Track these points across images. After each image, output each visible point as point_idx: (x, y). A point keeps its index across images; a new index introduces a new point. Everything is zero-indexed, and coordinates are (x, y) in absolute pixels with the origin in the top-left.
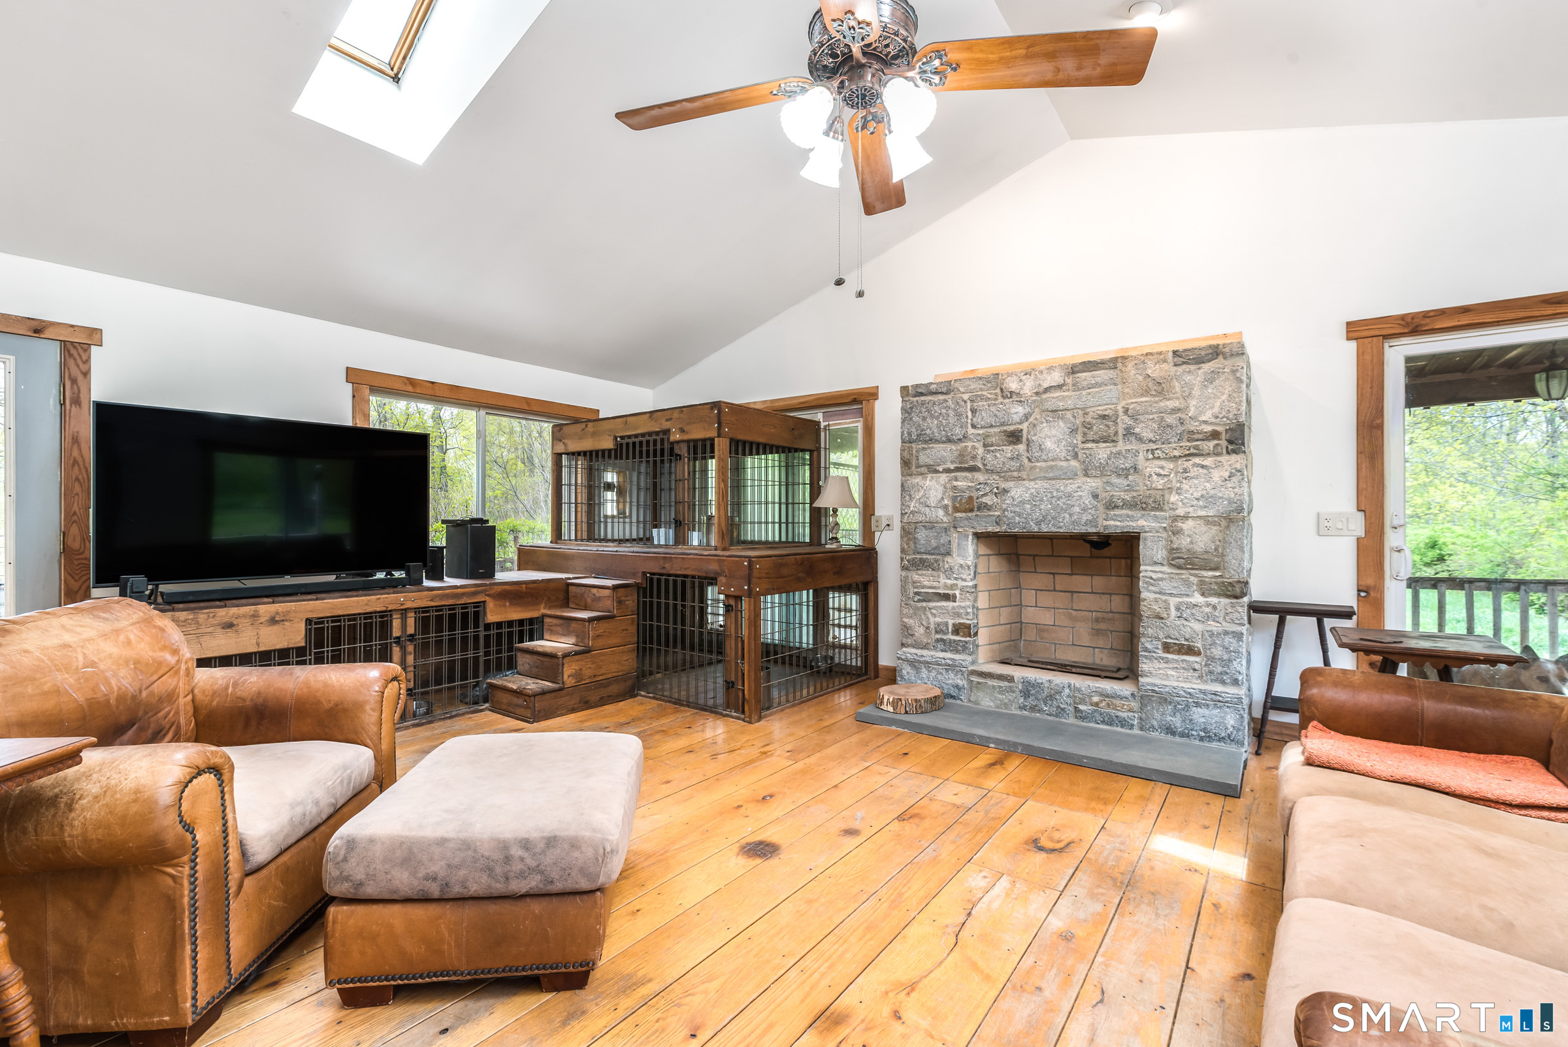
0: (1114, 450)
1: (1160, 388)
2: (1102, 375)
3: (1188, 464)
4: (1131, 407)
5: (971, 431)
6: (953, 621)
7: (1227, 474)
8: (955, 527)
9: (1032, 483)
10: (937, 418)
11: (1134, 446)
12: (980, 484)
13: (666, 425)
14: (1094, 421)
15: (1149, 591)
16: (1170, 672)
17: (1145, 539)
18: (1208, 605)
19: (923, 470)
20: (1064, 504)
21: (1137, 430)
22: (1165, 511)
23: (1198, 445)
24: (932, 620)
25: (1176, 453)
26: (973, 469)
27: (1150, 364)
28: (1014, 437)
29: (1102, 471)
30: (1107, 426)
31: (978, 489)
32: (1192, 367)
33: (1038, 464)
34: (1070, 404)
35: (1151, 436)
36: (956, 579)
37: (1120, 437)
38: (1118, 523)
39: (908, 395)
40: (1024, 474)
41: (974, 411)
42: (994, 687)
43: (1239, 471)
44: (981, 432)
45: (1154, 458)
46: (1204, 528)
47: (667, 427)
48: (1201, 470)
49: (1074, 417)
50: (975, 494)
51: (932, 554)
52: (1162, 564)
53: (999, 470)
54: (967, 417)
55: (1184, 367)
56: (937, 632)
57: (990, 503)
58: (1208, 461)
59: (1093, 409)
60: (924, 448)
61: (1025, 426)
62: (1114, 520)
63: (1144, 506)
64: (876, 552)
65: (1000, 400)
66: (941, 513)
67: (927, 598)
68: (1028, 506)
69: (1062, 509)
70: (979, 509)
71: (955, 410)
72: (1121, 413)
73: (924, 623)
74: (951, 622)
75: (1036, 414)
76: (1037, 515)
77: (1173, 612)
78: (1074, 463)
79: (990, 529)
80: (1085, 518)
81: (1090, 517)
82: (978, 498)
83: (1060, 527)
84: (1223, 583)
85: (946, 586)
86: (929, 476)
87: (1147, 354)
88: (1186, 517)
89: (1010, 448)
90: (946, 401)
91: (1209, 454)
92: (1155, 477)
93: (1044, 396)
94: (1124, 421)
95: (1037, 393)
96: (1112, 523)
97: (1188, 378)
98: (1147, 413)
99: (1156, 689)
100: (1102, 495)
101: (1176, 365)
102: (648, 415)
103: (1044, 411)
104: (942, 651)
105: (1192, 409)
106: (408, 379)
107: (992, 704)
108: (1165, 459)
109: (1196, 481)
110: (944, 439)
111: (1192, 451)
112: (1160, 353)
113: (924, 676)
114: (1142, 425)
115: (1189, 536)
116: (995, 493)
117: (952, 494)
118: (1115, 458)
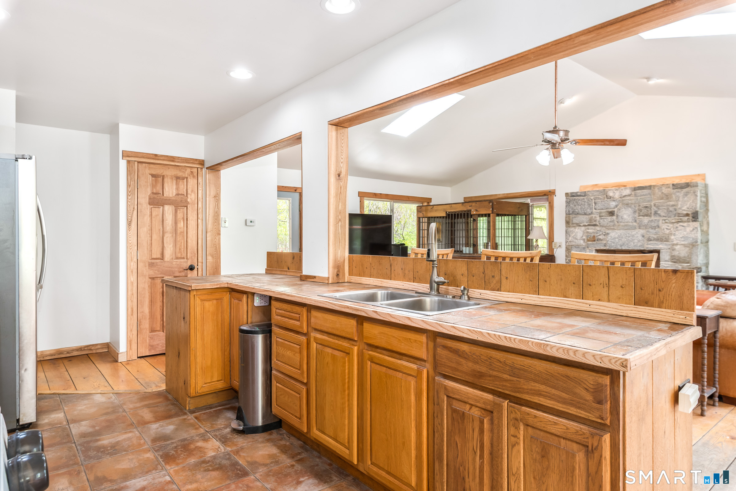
0: (650, 219)
1: (667, 197)
2: (645, 191)
3: (678, 225)
4: (657, 204)
5: (594, 211)
7: (692, 229)
8: (588, 247)
9: (619, 231)
10: (580, 205)
11: (657, 218)
12: (598, 231)
13: (469, 208)
14: (643, 209)
17: (662, 252)
19: (574, 225)
20: (631, 239)
21: (659, 212)
22: (669, 242)
23: (681, 218)
25: (674, 221)
26: (595, 225)
27: (663, 188)
28: (612, 213)
29: (646, 227)
30: (648, 211)
31: (597, 233)
32: (679, 190)
33: (621, 224)
34: (633, 202)
35: (664, 214)
37: (653, 214)
38: (652, 246)
39: (568, 196)
40: (615, 228)
41: (595, 203)
43: (696, 228)
44: (598, 211)
45: (665, 223)
46: (683, 248)
47: (470, 209)
48: (682, 227)
49: (635, 207)
50: (596, 235)
52: (668, 261)
53: (605, 226)
54: (593, 205)
55: (676, 190)
57: (602, 238)
58: (685, 224)
59: (642, 204)
60: (575, 217)
61: (616, 210)
62: (650, 245)
63: (661, 240)
64: (555, 257)
65: (606, 199)
66: (582, 242)
68: (617, 240)
69: (630, 241)
70: (597, 240)
71: (587, 203)
72: (653, 206)
75: (620, 205)
76: (621, 243)
78: (635, 224)
79: (602, 248)
80: (639, 244)
81: (641, 244)
82: (597, 236)
83: (630, 248)
86: (577, 228)
87: (663, 185)
88: (677, 244)
89: (610, 217)
90: (584, 199)
91: (685, 222)
92: (665, 230)
93: (623, 199)
94: (654, 209)
95: (620, 197)
97: (678, 194)
98: (663, 206)
100: (646, 236)
101: (673, 189)
102: (461, 204)
103: (623, 204)
105: (679, 205)
108: (669, 223)
109: (680, 231)
110: (583, 213)
111: (679, 220)
112: (667, 185)
114: (661, 210)
115: (678, 251)
116: (604, 235)
117: (586, 234)
118: (651, 222)
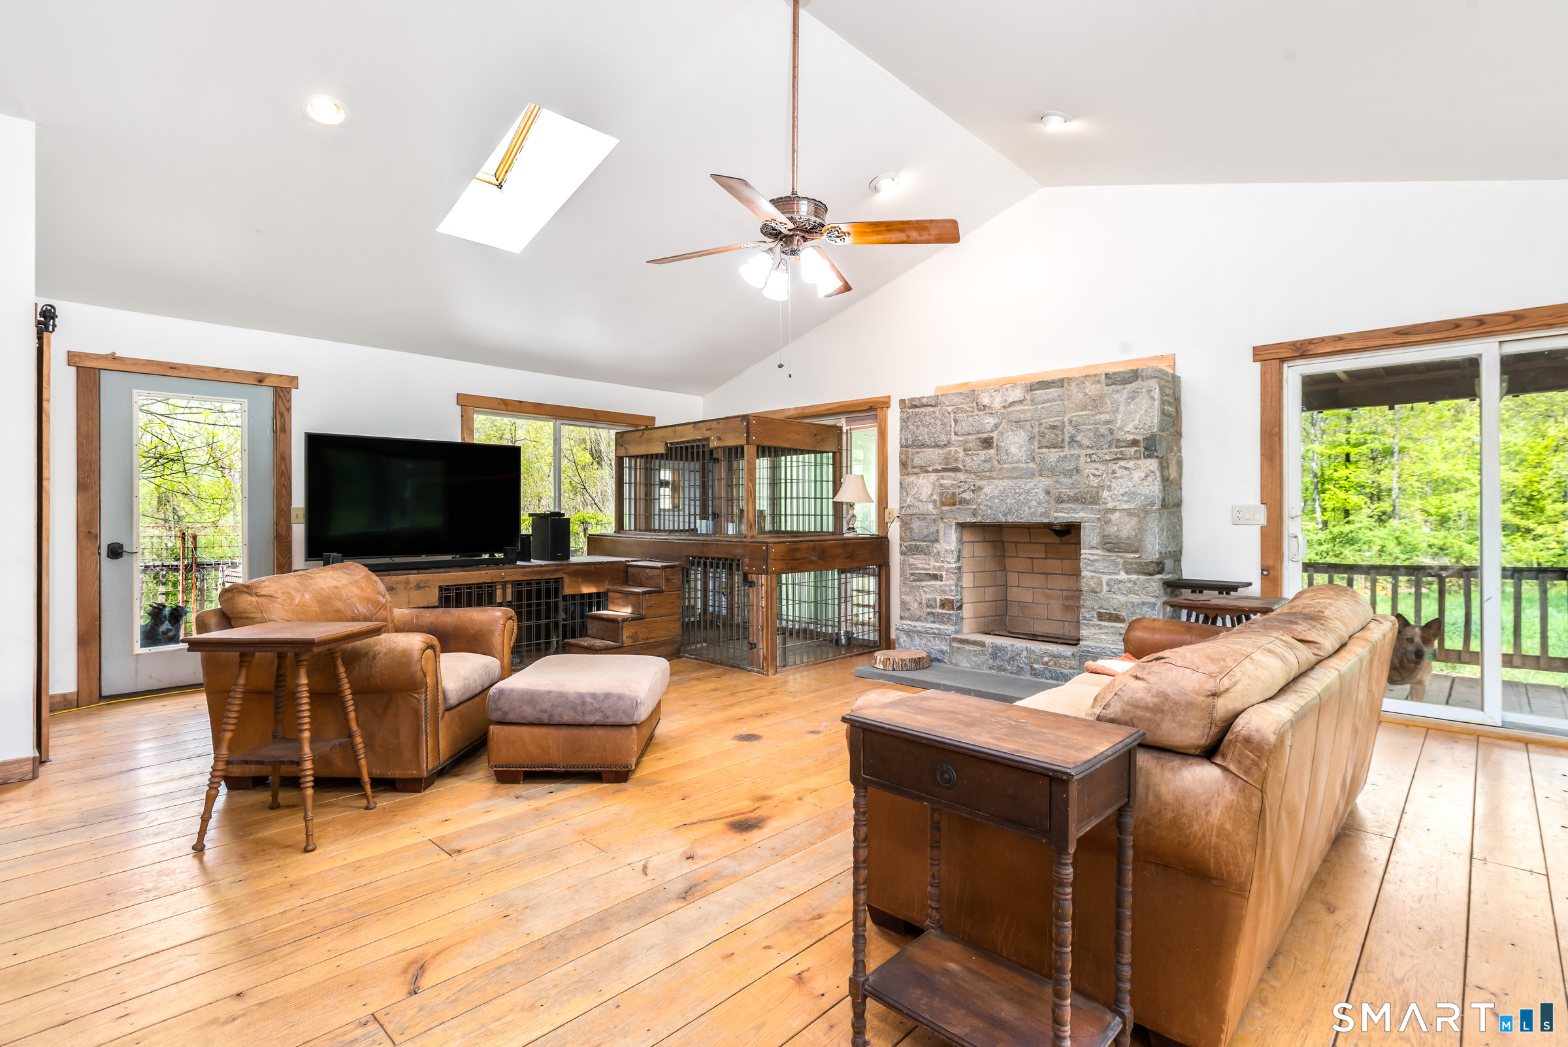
0: (1062, 454)
1: (1096, 404)
2: (1053, 392)
3: (1115, 467)
4: (1074, 419)
5: (954, 437)
6: (940, 597)
7: (1144, 475)
8: (942, 519)
9: (1001, 482)
10: (928, 427)
11: (1075, 452)
12: (961, 482)
13: (707, 434)
14: (1047, 431)
15: (1088, 570)
16: (1103, 637)
17: (1085, 528)
18: (1130, 581)
19: (917, 470)
20: (1025, 499)
21: (1079, 438)
22: (1099, 505)
23: (1122, 451)
24: (924, 596)
25: (1107, 457)
26: (956, 470)
27: (1088, 384)
28: (987, 443)
29: (1053, 472)
30: (1057, 435)
31: (960, 487)
32: (1119, 387)
33: (1005, 466)
34: (1028, 416)
35: (1088, 443)
36: (943, 562)
37: (1066, 444)
38: (1065, 515)
39: (905, 407)
40: (994, 474)
41: (956, 421)
42: (970, 651)
43: (1153, 472)
44: (961, 438)
45: (1092, 461)
46: (1127, 519)
47: (707, 436)
48: (1124, 471)
49: (1032, 427)
50: (957, 491)
51: (924, 541)
52: (1097, 548)
53: (975, 471)
54: (951, 426)
55: (1113, 387)
56: (928, 607)
57: (968, 498)
58: (1131, 464)
59: (1046, 420)
60: (917, 452)
61: (995, 434)
62: (1062, 512)
63: (1083, 500)
64: (888, 541)
65: (976, 412)
66: (931, 506)
67: (919, 578)
68: (997, 501)
69: (1023, 503)
70: (960, 503)
71: (941, 420)
72: (1067, 425)
73: (918, 599)
74: (938, 598)
75: (1004, 425)
76: (1004, 508)
77: (1105, 588)
78: (1032, 465)
79: (968, 520)
80: (1041, 510)
81: (1044, 510)
82: (959, 494)
83: (1022, 518)
84: (1141, 563)
85: (935, 568)
86: (922, 475)
87: (1086, 376)
88: (1114, 510)
89: (984, 452)
90: (934, 412)
91: (1130, 458)
92: (1092, 477)
93: (1009, 409)
94: (1069, 429)
95: (1004, 407)
96: (1060, 514)
97: (1116, 396)
98: (1086, 424)
99: (1090, 650)
100: (1054, 492)
101: (1107, 385)
102: (692, 425)
103: (1009, 421)
104: (932, 622)
105: (1119, 421)
106: (502, 399)
107: (968, 665)
108: (1099, 462)
109: (1121, 481)
110: (933, 444)
111: (1119, 456)
112: (1095, 376)
113: (917, 643)
114: (1082, 434)
115: (1116, 525)
116: (973, 490)
117: (939, 490)
118: (1063, 461)
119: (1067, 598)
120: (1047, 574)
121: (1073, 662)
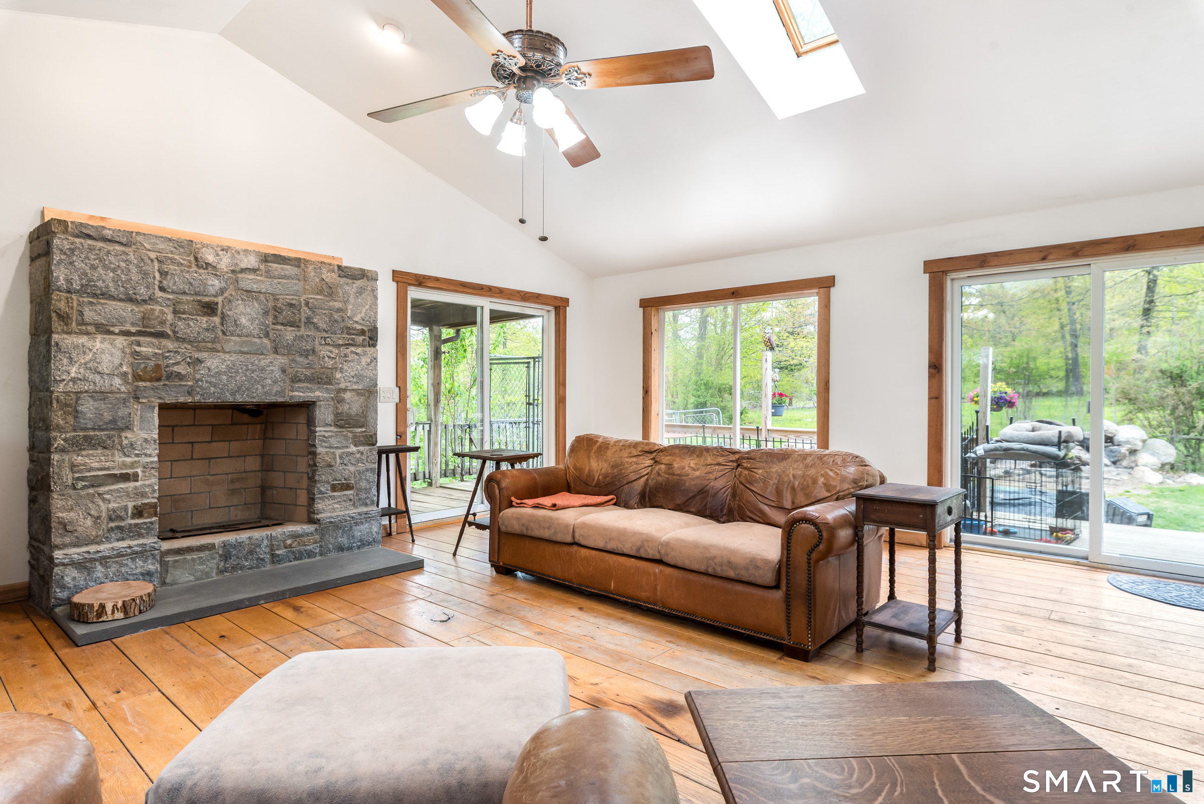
0: (298, 334)
1: (329, 291)
2: (289, 270)
3: (348, 351)
4: (310, 301)
5: (159, 294)
6: (133, 504)
7: (369, 360)
8: (135, 398)
9: (227, 355)
10: (113, 271)
11: (312, 333)
12: (169, 351)
14: (284, 307)
15: (322, 447)
16: (336, 506)
17: (320, 407)
18: (359, 452)
19: (91, 329)
20: (258, 376)
21: (315, 320)
22: (332, 385)
23: (354, 338)
24: (103, 507)
25: (340, 342)
26: (161, 335)
27: (324, 270)
28: (209, 309)
29: (289, 350)
30: (294, 313)
31: (167, 357)
32: (350, 281)
33: (233, 338)
34: (263, 288)
35: (324, 326)
36: (137, 455)
37: (303, 324)
38: (301, 394)
40: (219, 346)
41: (163, 274)
42: (193, 560)
44: (171, 297)
45: (326, 344)
46: (356, 398)
48: (355, 356)
49: (267, 300)
50: (163, 362)
51: (103, 430)
52: (331, 425)
53: (192, 339)
54: (154, 278)
55: (344, 279)
56: (111, 519)
57: (183, 372)
58: (360, 350)
59: (282, 297)
60: (91, 303)
61: (220, 299)
62: (298, 391)
63: (320, 380)
65: (194, 268)
66: (117, 381)
67: (96, 482)
68: (225, 377)
69: (256, 381)
70: (168, 378)
71: (137, 266)
72: (303, 305)
73: (93, 512)
74: (130, 505)
75: (231, 291)
76: (232, 386)
77: (338, 461)
78: (265, 341)
79: (182, 400)
80: (276, 389)
81: (279, 389)
82: (166, 366)
83: (254, 398)
84: (366, 435)
85: (124, 465)
86: (101, 337)
87: (321, 262)
88: (345, 390)
89: (205, 319)
90: (124, 253)
91: (359, 345)
92: (327, 358)
93: (240, 276)
94: (305, 310)
95: (233, 271)
96: (296, 393)
97: (347, 288)
98: (321, 308)
99: (332, 520)
100: (289, 371)
101: (340, 276)
103: (239, 289)
104: (118, 540)
105: (350, 311)
107: (192, 578)
108: (333, 345)
109: (352, 364)
110: (122, 296)
111: (350, 342)
112: (330, 264)
113: (100, 575)
114: (318, 317)
115: (348, 404)
116: (189, 363)
117: (131, 359)
118: (299, 340)
119: (232, 481)
120: (209, 459)
121: (316, 537)
